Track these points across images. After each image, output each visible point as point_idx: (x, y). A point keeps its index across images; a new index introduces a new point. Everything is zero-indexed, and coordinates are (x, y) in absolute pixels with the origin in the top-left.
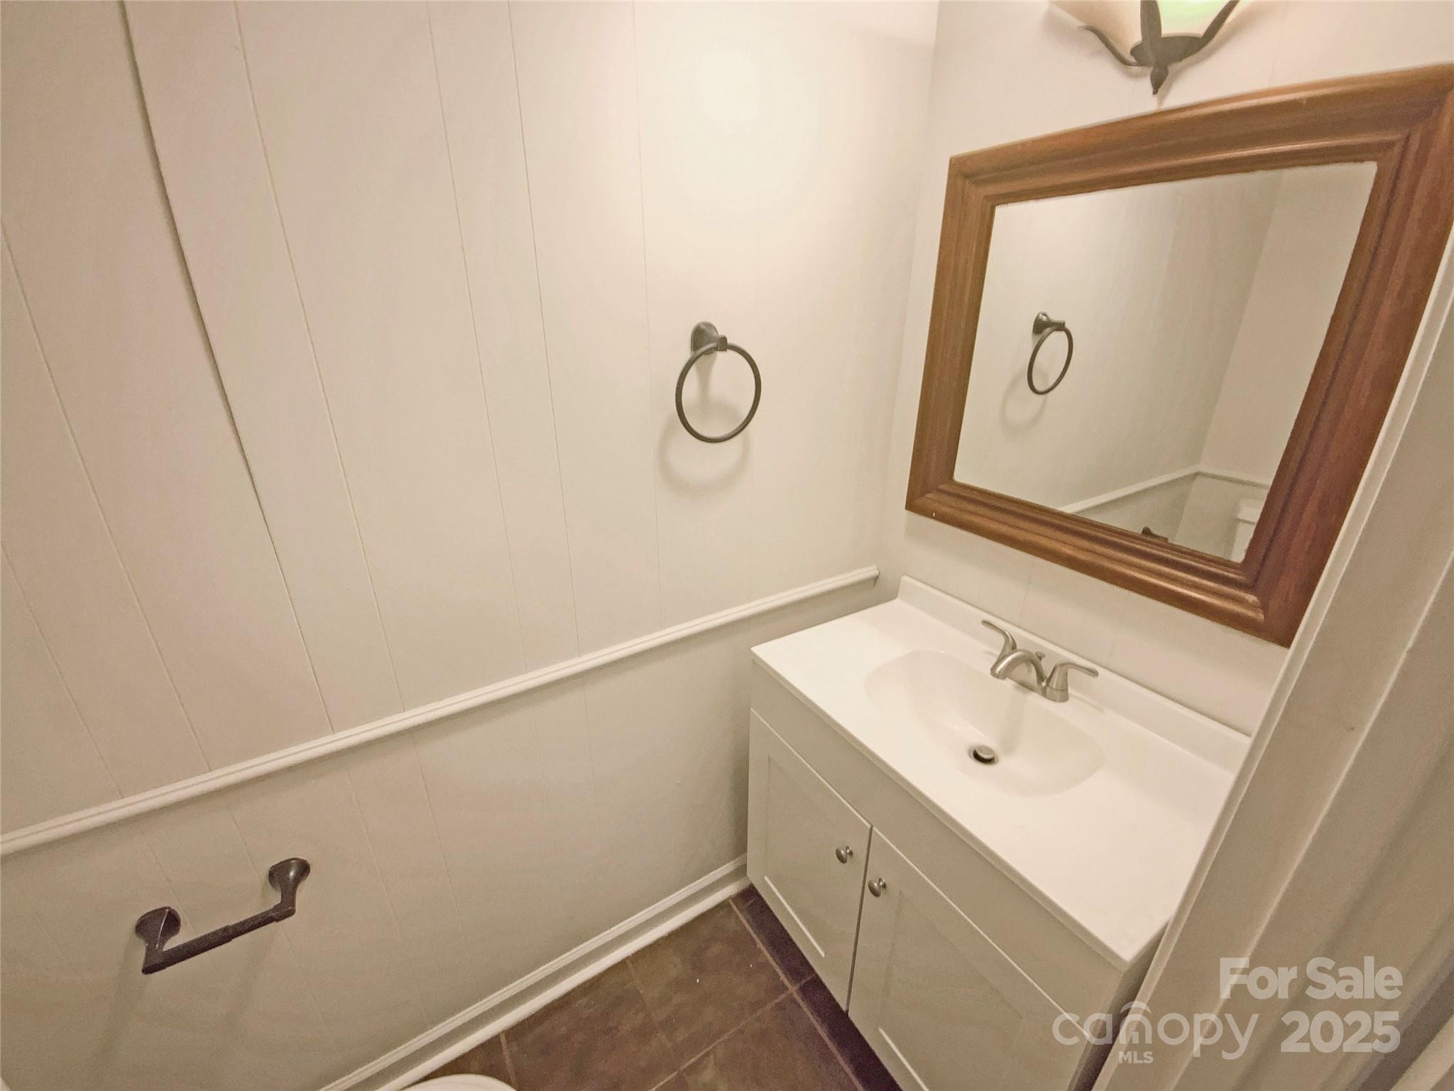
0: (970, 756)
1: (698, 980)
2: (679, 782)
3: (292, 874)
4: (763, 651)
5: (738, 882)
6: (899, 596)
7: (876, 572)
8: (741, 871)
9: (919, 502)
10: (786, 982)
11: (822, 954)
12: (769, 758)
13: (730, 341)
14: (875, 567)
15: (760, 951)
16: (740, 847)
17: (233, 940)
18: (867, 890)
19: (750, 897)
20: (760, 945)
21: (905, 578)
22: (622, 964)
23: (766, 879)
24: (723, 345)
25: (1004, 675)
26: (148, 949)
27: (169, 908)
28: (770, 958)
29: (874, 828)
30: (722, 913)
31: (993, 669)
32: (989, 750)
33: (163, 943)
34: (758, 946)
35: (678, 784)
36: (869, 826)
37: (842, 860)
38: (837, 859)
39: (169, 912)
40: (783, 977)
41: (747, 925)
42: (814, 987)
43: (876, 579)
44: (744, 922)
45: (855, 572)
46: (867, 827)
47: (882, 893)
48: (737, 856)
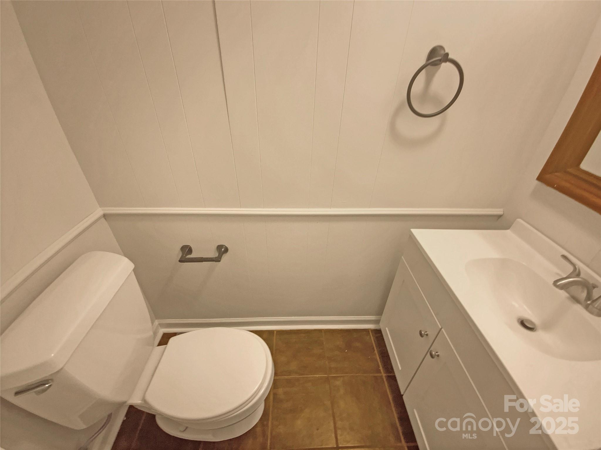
0: (518, 321)
1: (346, 351)
2: (360, 275)
3: (223, 250)
4: (417, 233)
5: (376, 325)
6: (510, 229)
7: (501, 213)
8: (377, 322)
9: (548, 176)
10: (382, 371)
11: (400, 369)
12: (404, 280)
13: (450, 56)
14: (502, 210)
15: (375, 354)
16: (380, 312)
17: (204, 262)
18: (429, 354)
19: (378, 333)
20: (376, 352)
21: (519, 220)
22: (320, 331)
23: (387, 329)
24: (446, 58)
25: (563, 287)
26: (182, 255)
27: (190, 246)
28: (378, 358)
29: (443, 329)
30: (365, 333)
31: (555, 283)
32: (532, 323)
33: (186, 255)
34: (375, 352)
35: (360, 276)
36: (440, 327)
37: (421, 335)
38: (419, 334)
39: (190, 247)
40: (381, 368)
41: (373, 342)
42: (392, 379)
43: (500, 216)
44: (373, 340)
45: (488, 210)
46: (439, 327)
47: (435, 358)
48: (378, 315)
